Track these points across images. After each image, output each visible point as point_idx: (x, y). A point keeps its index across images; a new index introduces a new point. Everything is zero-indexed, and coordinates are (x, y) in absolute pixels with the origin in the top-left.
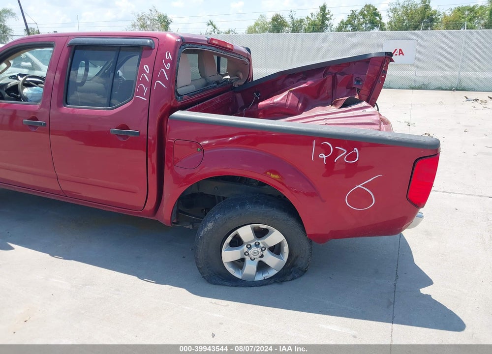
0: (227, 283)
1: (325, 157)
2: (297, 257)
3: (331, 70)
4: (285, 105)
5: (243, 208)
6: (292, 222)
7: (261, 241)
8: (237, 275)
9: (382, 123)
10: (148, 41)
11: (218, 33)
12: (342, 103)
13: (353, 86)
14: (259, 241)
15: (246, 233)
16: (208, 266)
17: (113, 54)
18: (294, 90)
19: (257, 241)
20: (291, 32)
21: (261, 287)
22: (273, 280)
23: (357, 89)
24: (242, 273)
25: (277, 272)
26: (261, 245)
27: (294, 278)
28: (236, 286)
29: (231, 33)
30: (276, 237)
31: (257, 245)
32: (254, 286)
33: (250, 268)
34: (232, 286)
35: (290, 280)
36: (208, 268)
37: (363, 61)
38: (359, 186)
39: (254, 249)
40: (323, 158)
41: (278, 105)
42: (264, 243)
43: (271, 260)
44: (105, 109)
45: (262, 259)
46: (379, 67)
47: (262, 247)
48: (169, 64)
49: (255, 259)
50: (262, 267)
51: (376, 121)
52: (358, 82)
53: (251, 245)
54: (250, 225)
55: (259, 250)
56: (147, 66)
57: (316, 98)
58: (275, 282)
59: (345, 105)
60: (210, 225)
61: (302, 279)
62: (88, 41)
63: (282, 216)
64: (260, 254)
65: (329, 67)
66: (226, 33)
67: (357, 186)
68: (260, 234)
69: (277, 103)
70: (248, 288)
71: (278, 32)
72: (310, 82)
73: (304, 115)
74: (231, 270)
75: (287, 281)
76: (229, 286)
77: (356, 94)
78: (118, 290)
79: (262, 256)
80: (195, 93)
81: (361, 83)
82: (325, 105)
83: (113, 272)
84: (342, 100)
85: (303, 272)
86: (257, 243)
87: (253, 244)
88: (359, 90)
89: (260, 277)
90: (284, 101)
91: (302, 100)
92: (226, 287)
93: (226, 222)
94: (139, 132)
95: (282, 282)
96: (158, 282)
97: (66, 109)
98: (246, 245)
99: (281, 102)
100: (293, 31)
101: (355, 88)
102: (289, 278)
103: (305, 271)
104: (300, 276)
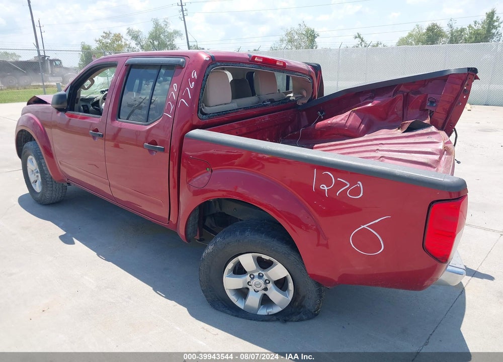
0: (229, 312)
1: (326, 188)
2: (304, 297)
3: (402, 88)
4: (345, 125)
5: (242, 234)
6: (293, 257)
7: (265, 273)
8: (240, 304)
9: (445, 152)
10: (182, 60)
11: (365, 46)
12: (406, 127)
13: (426, 108)
14: (263, 273)
15: (247, 261)
16: (210, 290)
17: (155, 72)
18: (357, 110)
19: (260, 272)
20: (448, 43)
21: (262, 323)
22: (275, 318)
23: (430, 111)
24: (245, 303)
25: (281, 309)
26: (265, 277)
27: (301, 320)
28: (236, 316)
29: (379, 46)
30: (279, 271)
31: (260, 277)
32: (254, 320)
33: (253, 300)
34: (232, 315)
35: (296, 321)
36: (210, 291)
37: (440, 79)
38: (365, 226)
39: (256, 280)
40: (325, 190)
41: (336, 125)
42: (267, 275)
43: (275, 294)
44: (142, 125)
45: (265, 292)
46: (460, 86)
47: (266, 280)
48: (193, 83)
49: (258, 291)
50: (266, 301)
51: (437, 150)
52: (432, 103)
53: (254, 276)
54: (251, 254)
55: (261, 282)
56: (176, 84)
57: (384, 119)
58: (278, 320)
59: (409, 130)
60: (210, 248)
61: (311, 322)
62: (138, 60)
63: (283, 248)
64: (263, 286)
65: (400, 85)
66: (373, 46)
67: (362, 227)
68: (264, 265)
69: (336, 123)
70: (248, 320)
71: (433, 43)
72: (376, 102)
73: (366, 137)
74: (233, 298)
75: (292, 321)
76: (229, 314)
77: (428, 117)
78: (129, 298)
79: (266, 289)
80: (232, 111)
81: (434, 105)
82: (391, 128)
83: (136, 279)
84: (407, 123)
85: (313, 315)
86: (261, 275)
87: (256, 274)
88: (432, 112)
89: (263, 312)
90: (344, 122)
91: (366, 121)
92: (227, 315)
93: (224, 247)
94: (164, 149)
95: (285, 321)
96: (167, 297)
97: (118, 123)
98: (249, 275)
99: (340, 122)
100: (451, 42)
101: (428, 110)
102: (294, 318)
103: (316, 315)
104: (309, 319)
